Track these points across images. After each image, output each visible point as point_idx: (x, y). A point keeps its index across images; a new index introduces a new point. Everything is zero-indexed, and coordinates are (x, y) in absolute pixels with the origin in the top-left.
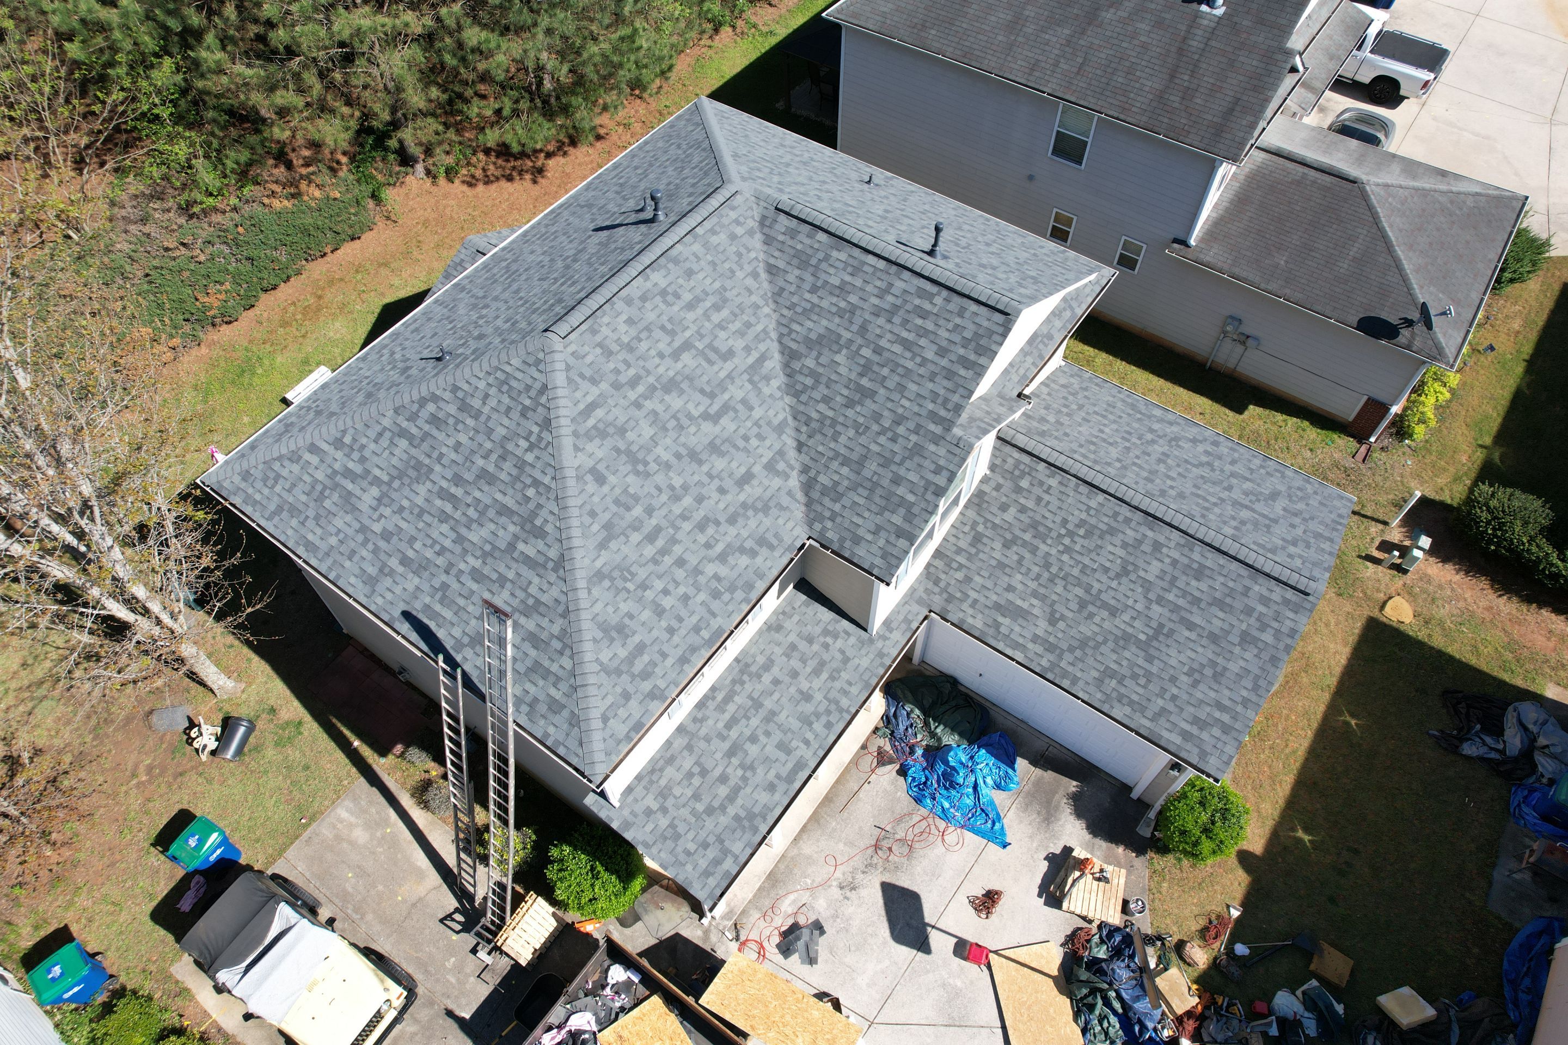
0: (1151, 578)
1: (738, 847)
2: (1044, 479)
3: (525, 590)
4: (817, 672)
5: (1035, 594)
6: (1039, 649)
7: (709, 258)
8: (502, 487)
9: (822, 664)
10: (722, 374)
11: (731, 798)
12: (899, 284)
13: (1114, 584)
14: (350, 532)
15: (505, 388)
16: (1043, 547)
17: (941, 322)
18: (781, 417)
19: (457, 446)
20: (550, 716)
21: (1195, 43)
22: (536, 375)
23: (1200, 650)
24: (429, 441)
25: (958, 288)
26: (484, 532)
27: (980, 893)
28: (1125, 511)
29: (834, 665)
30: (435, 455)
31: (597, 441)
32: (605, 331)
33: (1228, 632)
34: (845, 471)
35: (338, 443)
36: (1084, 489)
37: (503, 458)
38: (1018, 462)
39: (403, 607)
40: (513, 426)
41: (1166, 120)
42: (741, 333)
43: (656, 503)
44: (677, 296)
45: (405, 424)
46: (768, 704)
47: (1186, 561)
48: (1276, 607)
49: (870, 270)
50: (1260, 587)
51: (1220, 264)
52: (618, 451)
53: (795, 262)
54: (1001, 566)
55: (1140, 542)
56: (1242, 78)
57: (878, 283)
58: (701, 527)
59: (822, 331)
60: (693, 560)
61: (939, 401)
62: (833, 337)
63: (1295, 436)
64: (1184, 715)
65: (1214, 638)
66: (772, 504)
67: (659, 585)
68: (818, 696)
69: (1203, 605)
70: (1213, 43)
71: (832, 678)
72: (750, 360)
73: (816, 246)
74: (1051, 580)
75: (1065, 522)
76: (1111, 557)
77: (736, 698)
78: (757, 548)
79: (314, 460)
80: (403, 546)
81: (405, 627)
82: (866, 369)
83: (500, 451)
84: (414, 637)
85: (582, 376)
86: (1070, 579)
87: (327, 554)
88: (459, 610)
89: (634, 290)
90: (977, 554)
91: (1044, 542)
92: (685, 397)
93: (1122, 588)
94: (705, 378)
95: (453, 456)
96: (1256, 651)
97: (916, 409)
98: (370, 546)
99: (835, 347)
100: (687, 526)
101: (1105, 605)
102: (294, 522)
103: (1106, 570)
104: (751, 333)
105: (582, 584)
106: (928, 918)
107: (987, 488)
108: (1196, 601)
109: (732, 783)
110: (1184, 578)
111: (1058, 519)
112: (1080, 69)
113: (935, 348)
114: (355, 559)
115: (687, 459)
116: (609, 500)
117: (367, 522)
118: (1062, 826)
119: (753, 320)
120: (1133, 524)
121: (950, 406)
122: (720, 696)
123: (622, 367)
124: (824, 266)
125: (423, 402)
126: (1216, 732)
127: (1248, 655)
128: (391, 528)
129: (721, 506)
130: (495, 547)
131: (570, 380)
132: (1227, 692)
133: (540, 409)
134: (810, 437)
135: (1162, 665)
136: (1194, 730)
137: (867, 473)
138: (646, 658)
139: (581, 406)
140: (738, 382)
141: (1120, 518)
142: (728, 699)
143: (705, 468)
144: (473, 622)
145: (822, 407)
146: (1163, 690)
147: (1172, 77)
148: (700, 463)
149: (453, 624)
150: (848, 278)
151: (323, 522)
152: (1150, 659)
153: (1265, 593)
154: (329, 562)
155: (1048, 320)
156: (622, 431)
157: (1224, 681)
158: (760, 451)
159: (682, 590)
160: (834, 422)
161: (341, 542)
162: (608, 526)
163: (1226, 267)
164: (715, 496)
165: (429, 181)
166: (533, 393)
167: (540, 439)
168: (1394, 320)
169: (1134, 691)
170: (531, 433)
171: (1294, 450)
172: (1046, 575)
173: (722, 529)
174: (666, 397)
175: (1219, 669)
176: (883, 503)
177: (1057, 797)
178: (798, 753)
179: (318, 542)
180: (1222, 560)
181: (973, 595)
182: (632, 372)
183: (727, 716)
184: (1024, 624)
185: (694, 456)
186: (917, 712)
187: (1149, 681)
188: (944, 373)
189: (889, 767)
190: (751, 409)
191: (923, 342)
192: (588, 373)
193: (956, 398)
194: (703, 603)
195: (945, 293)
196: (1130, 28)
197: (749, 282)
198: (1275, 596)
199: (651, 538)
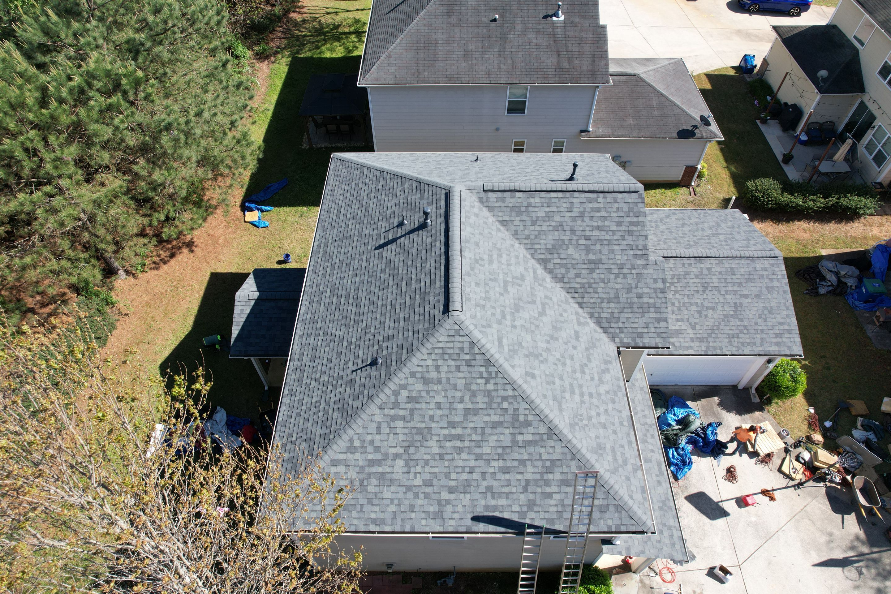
0: (716, 285)
1: (672, 522)
3: (541, 459)
6: (697, 344)
7: (477, 231)
8: (485, 412)
10: (529, 289)
12: (575, 201)
13: (705, 296)
14: (401, 496)
15: (447, 357)
17: (609, 210)
18: (563, 296)
19: (439, 406)
20: (605, 515)
21: (560, 36)
22: (461, 339)
23: (756, 304)
24: (416, 412)
25: (606, 190)
26: (492, 444)
27: (725, 472)
28: (686, 261)
30: (427, 418)
31: (516, 357)
32: (473, 296)
33: (761, 291)
34: (612, 305)
35: (351, 449)
37: (473, 395)
39: (470, 516)
40: (468, 375)
41: (567, 76)
42: (518, 263)
43: (560, 372)
44: (482, 259)
45: (392, 412)
47: (724, 270)
49: (556, 200)
50: (759, 264)
51: (607, 134)
52: (527, 356)
53: (513, 214)
55: (701, 272)
57: (565, 205)
58: (583, 371)
59: (552, 242)
60: (593, 391)
61: (634, 248)
62: (560, 242)
63: (663, 197)
64: (771, 336)
65: (758, 296)
66: (594, 341)
67: (593, 413)
69: (744, 285)
70: (568, 33)
72: (531, 274)
73: (519, 200)
74: (679, 310)
76: (695, 285)
78: (606, 367)
79: (341, 468)
80: (444, 482)
81: (481, 527)
82: (588, 250)
83: (469, 394)
84: (491, 528)
85: (483, 326)
86: (687, 304)
87: (394, 518)
88: (508, 496)
89: (466, 268)
92: (526, 310)
93: (709, 296)
94: (525, 295)
95: (439, 412)
96: (776, 292)
97: (626, 257)
98: (421, 496)
99: (564, 247)
100: (578, 375)
101: (708, 308)
102: (354, 514)
103: (697, 292)
104: (521, 260)
105: (570, 436)
106: (716, 499)
108: (740, 285)
110: (729, 277)
112: (513, 66)
113: (614, 223)
114: (416, 509)
115: (551, 341)
116: (544, 384)
117: (409, 483)
118: (727, 420)
119: (516, 253)
120: (693, 265)
121: (641, 248)
123: (493, 311)
124: (530, 209)
125: (396, 393)
126: (787, 335)
128: (427, 477)
129: (580, 355)
130: (504, 448)
132: (778, 316)
133: (478, 357)
134: (583, 298)
135: (747, 320)
136: (779, 340)
137: (623, 300)
138: (619, 453)
139: (496, 343)
140: (536, 289)
143: (561, 341)
144: (522, 496)
146: (756, 330)
147: (559, 55)
148: (557, 339)
149: (510, 505)
150: (547, 210)
151: (376, 501)
152: (741, 320)
153: (762, 266)
154: (399, 522)
156: (520, 345)
157: (774, 312)
158: (570, 318)
159: (602, 409)
160: (590, 285)
161: (399, 505)
162: (554, 398)
163: (611, 134)
164: (574, 352)
165: (131, 278)
166: (467, 350)
167: (490, 373)
168: (689, 128)
169: (745, 338)
170: (481, 373)
171: (667, 203)
172: (675, 308)
173: (589, 367)
174: (520, 315)
175: (769, 308)
176: (640, 310)
177: (715, 409)
179: (382, 516)
180: (737, 261)
182: (498, 311)
184: (683, 336)
185: (554, 338)
187: (748, 330)
188: (627, 233)
190: (551, 299)
191: (607, 223)
192: (484, 323)
193: (641, 243)
194: (613, 409)
195: (601, 195)
196: (526, 39)
197: (500, 235)
198: (767, 265)
199: (572, 392)
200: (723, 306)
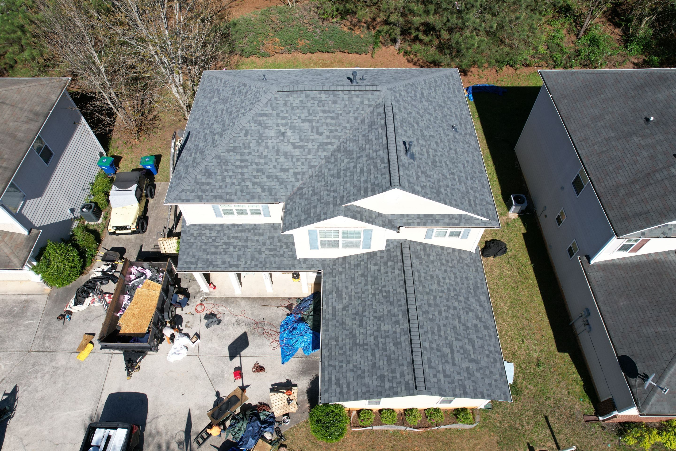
0: (383, 328)
2: (396, 268)
3: (206, 147)
4: (271, 250)
5: (350, 296)
6: (331, 312)
7: (347, 103)
8: (230, 118)
9: (275, 250)
10: (311, 137)
11: (213, 253)
13: (372, 318)
14: (204, 105)
15: (256, 94)
16: (369, 287)
17: (376, 173)
18: (316, 164)
19: (236, 101)
23: (366, 364)
24: (234, 95)
25: (391, 166)
26: (217, 126)
27: (261, 364)
28: (403, 302)
29: (277, 253)
30: (231, 100)
31: (256, 125)
32: (291, 98)
33: (380, 369)
34: (310, 193)
36: (402, 283)
37: (237, 111)
38: (396, 256)
39: (191, 130)
40: (247, 105)
41: (609, 198)
42: (331, 131)
43: (253, 153)
44: (323, 105)
45: (236, 88)
46: (249, 243)
47: (398, 336)
48: (402, 381)
49: (381, 141)
50: (407, 370)
51: (592, 280)
52: (259, 131)
53: (370, 124)
54: (353, 279)
55: (394, 315)
56: (661, 205)
57: (378, 147)
58: (258, 171)
59: (351, 149)
60: (246, 176)
62: (351, 153)
63: (570, 382)
64: (337, 375)
65: (374, 366)
66: (284, 184)
67: (231, 174)
68: (263, 256)
69: (384, 353)
71: (273, 256)
72: (325, 141)
73: (379, 123)
74: (359, 298)
75: (384, 286)
76: (381, 310)
77: (243, 233)
78: (267, 190)
80: (206, 117)
81: (186, 135)
82: (346, 169)
83: (239, 109)
84: (184, 139)
85: (271, 105)
86: (363, 303)
87: (197, 107)
88: (195, 140)
89: (313, 94)
90: (352, 269)
91: (372, 286)
92: (293, 134)
93: (372, 322)
94: (305, 134)
95: (233, 103)
96: (379, 384)
97: (342, 192)
99: (348, 157)
100: (255, 167)
101: (361, 321)
102: (202, 94)
103: (375, 312)
104: (335, 134)
106: (243, 353)
107: (379, 254)
108: (385, 350)
109: (217, 250)
110: (391, 340)
111: (384, 283)
112: (601, 153)
113: (366, 178)
115: (275, 150)
116: (243, 141)
117: (208, 105)
118: (303, 379)
119: (340, 131)
120: (400, 308)
122: (240, 228)
123: (285, 111)
124: (374, 130)
126: (338, 390)
127: (375, 383)
128: (209, 110)
129: (270, 171)
130: (214, 132)
131: (267, 103)
132: (355, 384)
133: (254, 105)
134: (316, 176)
135: (351, 355)
136: (334, 381)
137: (313, 198)
139: (262, 112)
140: (314, 143)
141: (399, 303)
142: (241, 231)
143: (277, 157)
144: (193, 145)
145: (327, 170)
146: (342, 362)
147: (632, 182)
149: (191, 142)
150: (374, 139)
151: (204, 99)
152: (351, 349)
153: (406, 373)
154: (195, 109)
155: (443, 216)
156: (266, 128)
157: (359, 380)
158: (298, 167)
159: (235, 181)
160: (324, 177)
161: (201, 106)
162: (235, 148)
163: (594, 284)
164: (271, 166)
165: (397, 51)
167: (246, 112)
168: (640, 370)
170: (247, 109)
172: (360, 295)
173: (263, 177)
174: (288, 130)
175: (363, 375)
176: (306, 210)
178: (241, 263)
179: (199, 103)
180: (408, 348)
181: (337, 278)
182: (286, 115)
183: (236, 235)
184: (337, 301)
185: (278, 151)
186: (312, 306)
187: (342, 354)
188: (359, 188)
189: (288, 310)
190: (309, 154)
192: (274, 105)
193: (352, 198)
194: (236, 189)
195: (387, 165)
196: (638, 151)
197: (352, 120)
198: (407, 378)
199: (242, 161)
200: (363, 333)
